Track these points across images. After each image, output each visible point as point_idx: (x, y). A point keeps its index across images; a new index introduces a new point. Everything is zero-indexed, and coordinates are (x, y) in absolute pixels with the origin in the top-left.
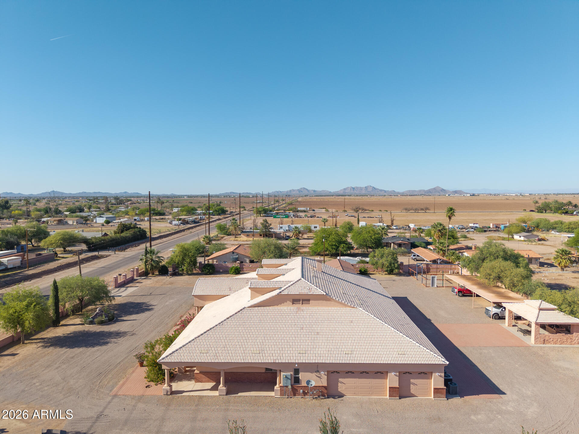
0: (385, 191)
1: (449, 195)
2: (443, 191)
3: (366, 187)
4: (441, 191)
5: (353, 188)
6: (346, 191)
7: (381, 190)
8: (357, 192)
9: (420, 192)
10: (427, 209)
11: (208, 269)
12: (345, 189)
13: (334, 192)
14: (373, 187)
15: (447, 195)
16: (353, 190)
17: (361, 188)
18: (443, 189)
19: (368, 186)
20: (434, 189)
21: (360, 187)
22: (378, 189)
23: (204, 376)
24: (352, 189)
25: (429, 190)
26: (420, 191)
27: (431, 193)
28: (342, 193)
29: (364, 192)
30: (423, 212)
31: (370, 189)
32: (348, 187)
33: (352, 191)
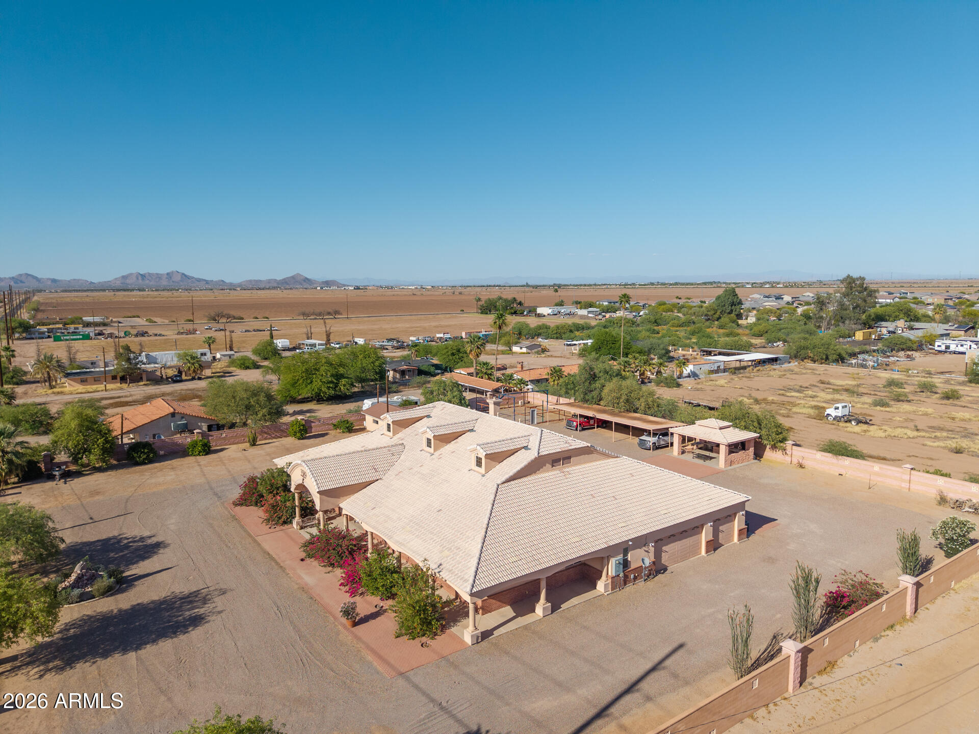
0: (207, 282)
1: (322, 288)
2: (306, 281)
3: (168, 274)
4: (304, 281)
5: (141, 275)
6: (128, 281)
7: (199, 280)
8: (151, 283)
9: (269, 283)
10: (337, 312)
11: (145, 453)
12: (123, 277)
13: (100, 283)
14: (183, 274)
15: (319, 288)
16: (143, 279)
17: (159, 276)
18: (306, 278)
19: (172, 272)
20: (293, 277)
21: (157, 274)
22: (193, 278)
23: (494, 601)
24: (140, 278)
25: (284, 279)
26: (269, 281)
27: (288, 284)
28: (118, 284)
29: (164, 283)
30: (331, 318)
31: (177, 278)
32: (131, 274)
33: (140, 281)
